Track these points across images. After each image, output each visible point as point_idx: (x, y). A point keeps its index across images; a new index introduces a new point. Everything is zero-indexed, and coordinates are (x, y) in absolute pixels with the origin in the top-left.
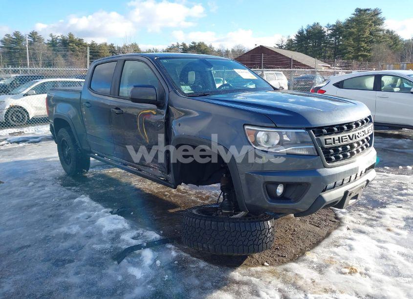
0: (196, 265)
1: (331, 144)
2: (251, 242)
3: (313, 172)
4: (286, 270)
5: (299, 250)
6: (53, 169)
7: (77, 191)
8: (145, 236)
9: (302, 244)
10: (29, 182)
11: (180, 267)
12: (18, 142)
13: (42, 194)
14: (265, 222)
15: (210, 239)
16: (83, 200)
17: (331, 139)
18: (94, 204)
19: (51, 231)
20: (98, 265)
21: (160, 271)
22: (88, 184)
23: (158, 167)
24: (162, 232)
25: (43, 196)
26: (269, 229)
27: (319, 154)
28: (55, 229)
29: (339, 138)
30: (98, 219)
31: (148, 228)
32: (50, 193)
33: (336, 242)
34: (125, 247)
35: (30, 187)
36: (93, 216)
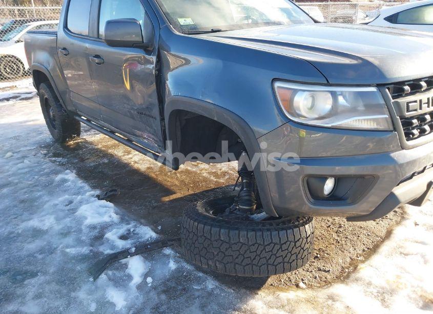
0: (202, 287)
1: (416, 110)
2: (280, 260)
3: (385, 158)
4: (331, 298)
5: (348, 260)
6: (41, 133)
7: (63, 165)
8: (138, 234)
9: (351, 249)
10: (8, 152)
11: (180, 287)
12: (8, 99)
13: (19, 169)
14: (301, 228)
15: (217, 255)
16: (66, 177)
17: (415, 102)
18: (80, 183)
19: (18, 225)
20: (68, 282)
21: (151, 294)
22: (78, 154)
23: (153, 139)
24: (160, 228)
25: (20, 171)
26: (307, 238)
27: (395, 129)
28: (23, 221)
29: (428, 99)
30: (81, 205)
31: (143, 221)
32: (29, 167)
33: (401, 247)
34: (108, 251)
35: (7, 158)
36: (75, 202)
